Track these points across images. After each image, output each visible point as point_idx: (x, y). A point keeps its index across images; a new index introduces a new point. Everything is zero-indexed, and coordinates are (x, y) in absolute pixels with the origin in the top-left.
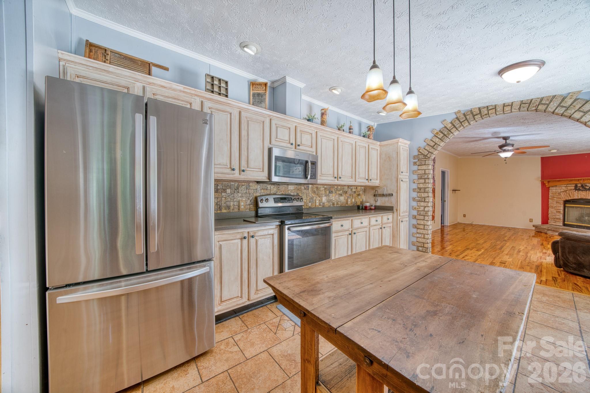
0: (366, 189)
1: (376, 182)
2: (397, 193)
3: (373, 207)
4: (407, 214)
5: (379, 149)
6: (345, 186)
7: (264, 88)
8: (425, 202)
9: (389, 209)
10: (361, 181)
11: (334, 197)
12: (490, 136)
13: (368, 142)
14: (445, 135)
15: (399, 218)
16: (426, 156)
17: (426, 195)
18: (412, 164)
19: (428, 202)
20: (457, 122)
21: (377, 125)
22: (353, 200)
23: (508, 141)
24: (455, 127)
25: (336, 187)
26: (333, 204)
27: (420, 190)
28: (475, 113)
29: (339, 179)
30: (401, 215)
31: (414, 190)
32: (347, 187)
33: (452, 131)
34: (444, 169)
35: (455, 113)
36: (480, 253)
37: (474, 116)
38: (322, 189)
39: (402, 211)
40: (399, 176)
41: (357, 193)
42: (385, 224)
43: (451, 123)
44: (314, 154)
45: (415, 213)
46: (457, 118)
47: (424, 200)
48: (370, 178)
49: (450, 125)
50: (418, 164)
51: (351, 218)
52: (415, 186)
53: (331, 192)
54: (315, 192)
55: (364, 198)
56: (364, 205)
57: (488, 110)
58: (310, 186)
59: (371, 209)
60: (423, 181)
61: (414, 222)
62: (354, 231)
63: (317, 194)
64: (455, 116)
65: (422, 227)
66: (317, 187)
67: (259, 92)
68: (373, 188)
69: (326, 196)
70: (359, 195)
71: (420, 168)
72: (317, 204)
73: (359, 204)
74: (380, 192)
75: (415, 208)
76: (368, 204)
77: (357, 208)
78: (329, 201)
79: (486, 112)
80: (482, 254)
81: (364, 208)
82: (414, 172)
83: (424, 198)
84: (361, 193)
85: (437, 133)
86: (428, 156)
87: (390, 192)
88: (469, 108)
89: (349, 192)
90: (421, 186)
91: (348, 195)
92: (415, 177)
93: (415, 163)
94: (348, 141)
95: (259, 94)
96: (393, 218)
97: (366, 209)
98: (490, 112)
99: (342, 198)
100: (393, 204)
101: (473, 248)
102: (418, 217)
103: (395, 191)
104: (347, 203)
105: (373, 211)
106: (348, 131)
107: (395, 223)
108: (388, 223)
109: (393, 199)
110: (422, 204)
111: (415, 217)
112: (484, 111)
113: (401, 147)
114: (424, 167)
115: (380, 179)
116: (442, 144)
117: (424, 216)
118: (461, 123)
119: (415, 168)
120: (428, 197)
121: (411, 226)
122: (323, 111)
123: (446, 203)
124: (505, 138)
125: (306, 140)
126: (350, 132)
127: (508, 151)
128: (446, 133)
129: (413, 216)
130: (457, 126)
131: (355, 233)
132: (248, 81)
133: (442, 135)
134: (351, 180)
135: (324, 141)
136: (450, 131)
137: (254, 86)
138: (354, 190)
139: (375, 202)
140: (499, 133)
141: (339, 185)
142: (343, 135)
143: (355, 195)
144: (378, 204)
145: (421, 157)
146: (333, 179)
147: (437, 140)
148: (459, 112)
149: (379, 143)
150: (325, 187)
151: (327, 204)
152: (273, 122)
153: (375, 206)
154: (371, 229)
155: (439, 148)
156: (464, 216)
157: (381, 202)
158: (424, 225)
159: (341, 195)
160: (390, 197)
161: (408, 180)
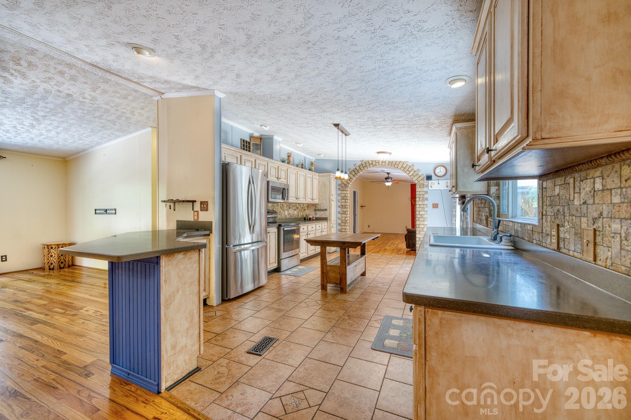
0: (309, 206)
1: (316, 201)
2: (330, 208)
3: (314, 219)
4: (335, 222)
5: (318, 178)
6: (297, 203)
7: (260, 140)
8: (345, 214)
9: (325, 219)
10: (309, 201)
11: (291, 211)
12: (380, 171)
13: (312, 174)
14: (356, 173)
15: (331, 225)
16: (346, 185)
17: (346, 210)
18: (338, 189)
19: (347, 214)
20: (362, 166)
21: (315, 159)
22: (302, 214)
23: (390, 175)
24: (361, 169)
25: (292, 204)
26: (291, 216)
27: (343, 206)
28: (370, 163)
29: (298, 199)
30: (332, 223)
31: (339, 207)
32: (298, 204)
33: (359, 171)
34: (355, 190)
35: (361, 161)
36: (375, 246)
37: (370, 165)
38: (285, 205)
39: (332, 220)
40: (331, 198)
41: (304, 209)
42: (323, 229)
43: (359, 166)
44: (286, 183)
45: (340, 221)
46: (362, 164)
47: (344, 213)
48: (313, 198)
49: (358, 168)
50: (341, 189)
51: (307, 225)
52: (339, 204)
53: (290, 208)
54: (281, 208)
55: (307, 212)
56: (309, 217)
57: (376, 163)
58: (279, 204)
59: (313, 220)
60: (344, 201)
61: (339, 227)
62: (309, 233)
63: (283, 209)
64: (360, 163)
65: (344, 230)
66: (283, 204)
67: (256, 143)
68: (314, 205)
69: (287, 210)
70: (305, 210)
71: (342, 192)
72: (283, 216)
73: (305, 216)
74: (319, 208)
75: (340, 219)
76: (311, 216)
77: (304, 219)
78: (289, 214)
79: (375, 164)
80: (376, 247)
81: (308, 219)
82: (339, 195)
83: (345, 211)
84: (306, 208)
85: (352, 172)
86: (347, 185)
87: (325, 208)
88: (367, 160)
89: (300, 208)
90: (343, 204)
91: (299, 210)
92: (340, 198)
93: (339, 189)
94: (302, 174)
95: (256, 144)
96: (327, 225)
97: (310, 219)
98: (377, 164)
99: (296, 212)
100: (328, 216)
101: (372, 245)
102: (342, 224)
103: (329, 207)
104: (298, 216)
105: (314, 222)
106: (301, 166)
107: (329, 229)
108: (325, 228)
109: (327, 212)
110: (344, 215)
111: (340, 224)
112: (374, 163)
113: (332, 178)
114: (345, 192)
115: (319, 199)
116: (354, 178)
117: (345, 223)
118: (364, 167)
119: (340, 192)
120: (347, 211)
121: (338, 230)
122: (289, 154)
123: (356, 216)
124: (388, 173)
125: (283, 175)
126: (302, 168)
127: (389, 182)
128: (356, 172)
129: (339, 223)
130: (362, 169)
131: (309, 234)
132: (249, 135)
133: (354, 173)
134: (303, 200)
135: (291, 174)
136: (358, 171)
137: (254, 138)
138: (302, 206)
139: (315, 215)
140: (384, 171)
141: (294, 203)
142: (300, 170)
143: (302, 210)
144: (318, 216)
145: (343, 185)
146: (295, 199)
147: (352, 176)
148: (363, 161)
149: (318, 174)
150: (287, 204)
151: (288, 217)
152: (269, 165)
153: (316, 218)
154: (317, 232)
155: (353, 181)
156: (369, 226)
157: (319, 214)
158: (345, 229)
159: (295, 210)
160: (325, 212)
161: (335, 200)
